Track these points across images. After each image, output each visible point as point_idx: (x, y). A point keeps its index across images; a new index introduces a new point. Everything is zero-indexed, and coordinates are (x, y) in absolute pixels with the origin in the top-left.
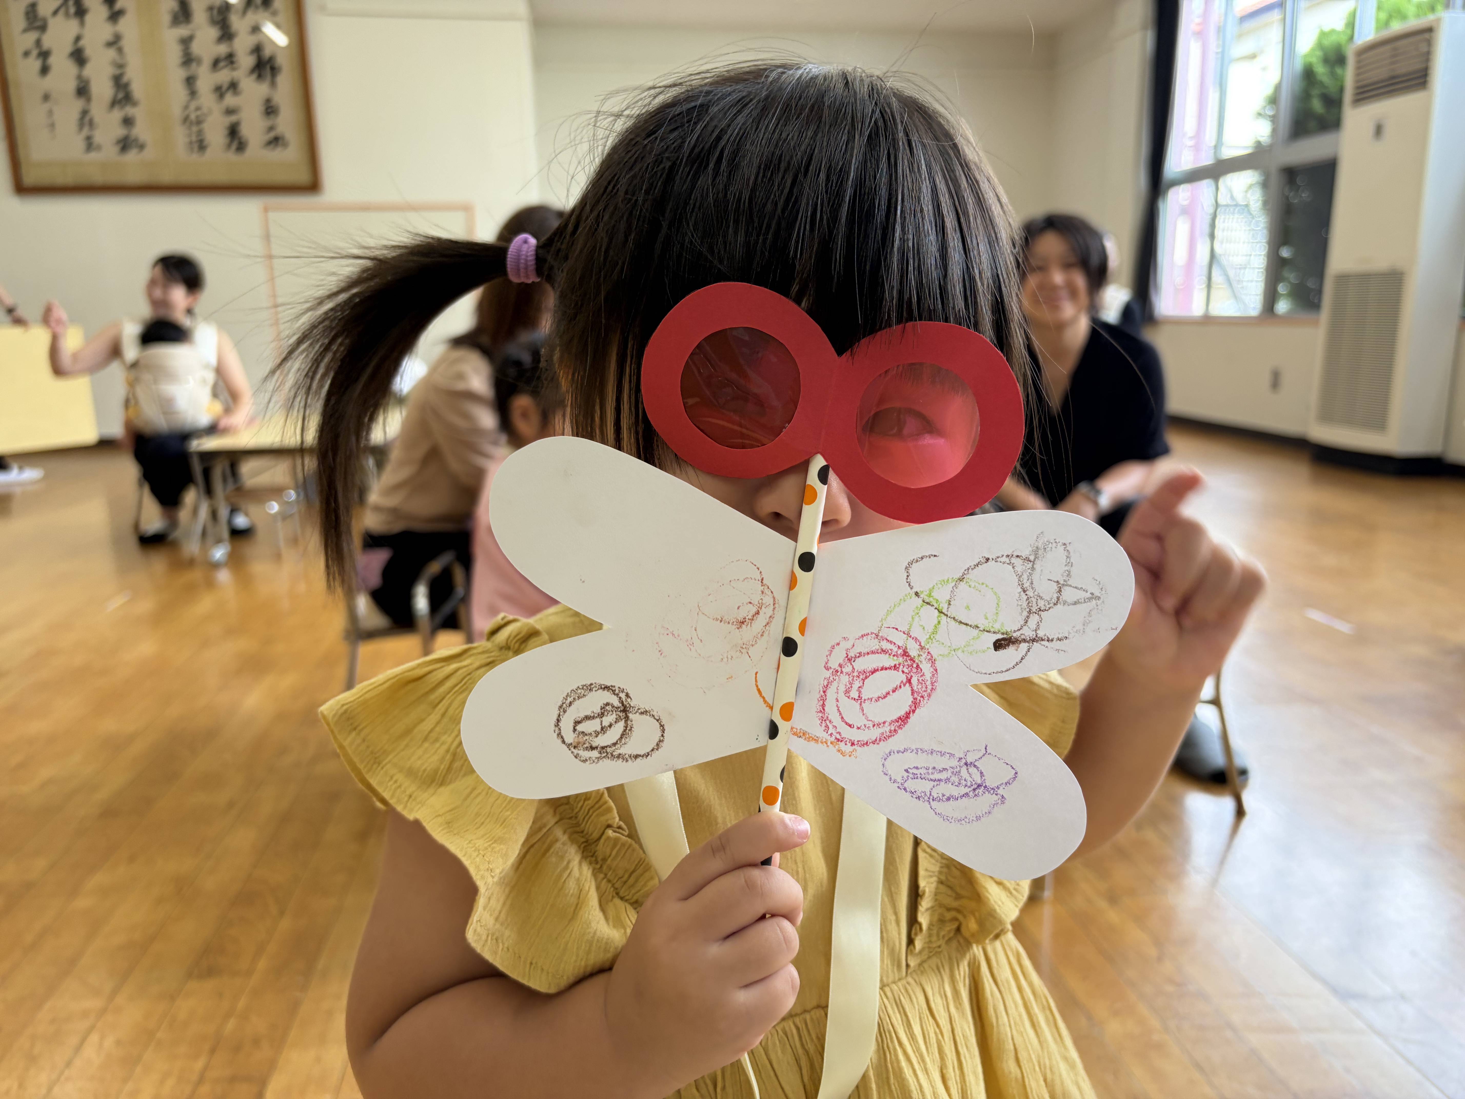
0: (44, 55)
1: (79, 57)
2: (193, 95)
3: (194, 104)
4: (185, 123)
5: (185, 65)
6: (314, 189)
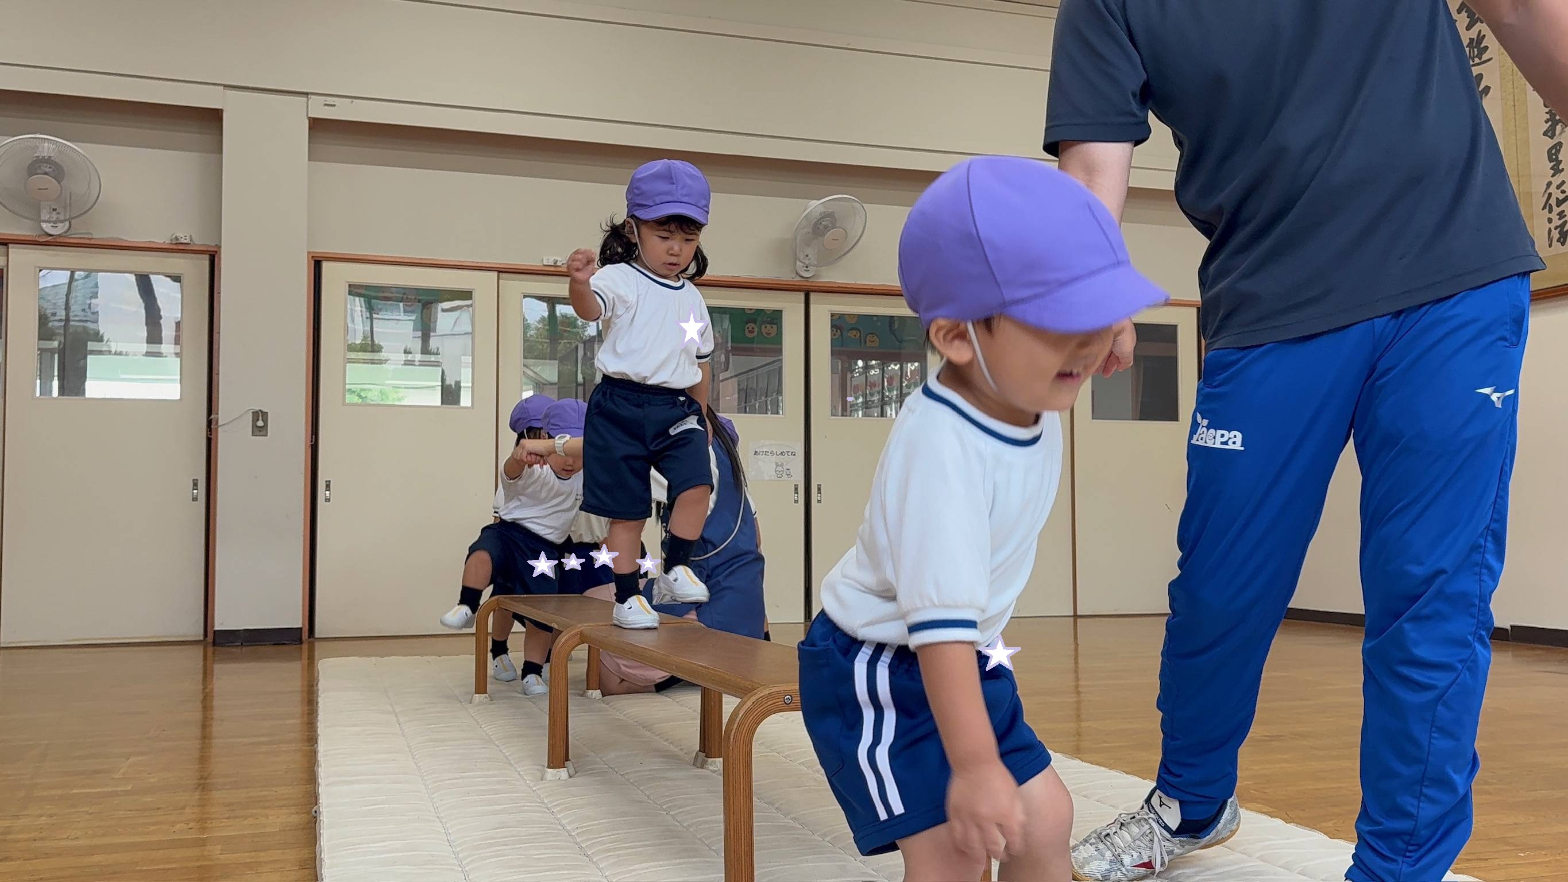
2: (1557, 170)
3: (1557, 180)
4: (1547, 206)
5: (1550, 133)
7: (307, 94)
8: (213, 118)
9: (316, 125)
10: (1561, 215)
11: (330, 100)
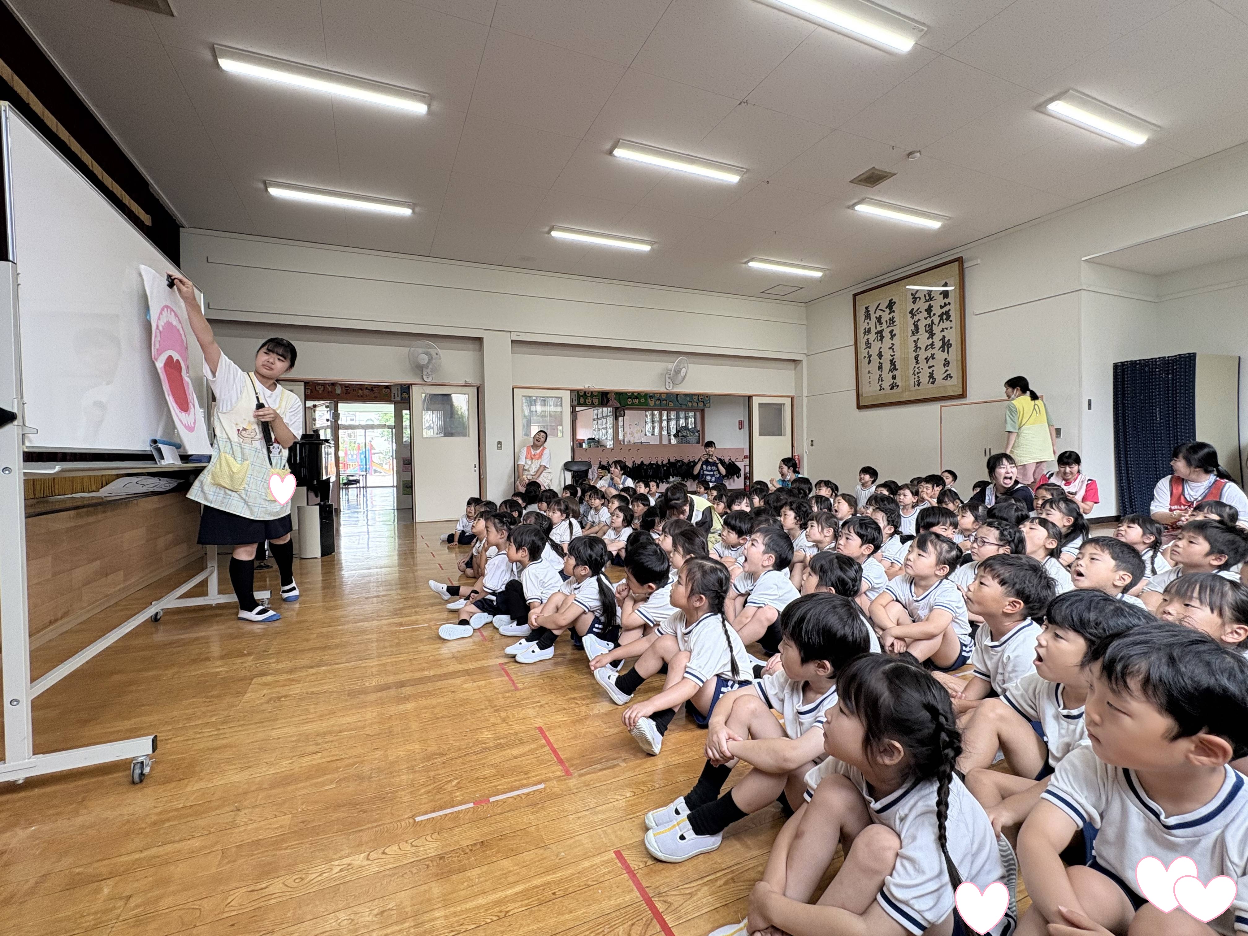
0: (870, 356)
1: (880, 355)
2: (917, 363)
3: (917, 366)
4: (914, 374)
5: (915, 351)
6: (963, 396)
7: (510, 332)
8: (480, 340)
9: (512, 341)
10: (918, 377)
11: (518, 334)
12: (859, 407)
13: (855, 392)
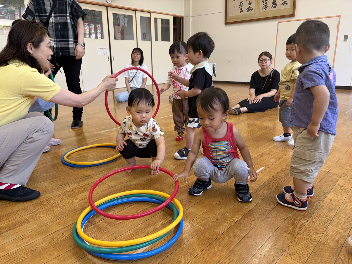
6: (293, 15)
10: (266, 3)
12: (226, 23)
13: (223, 14)
